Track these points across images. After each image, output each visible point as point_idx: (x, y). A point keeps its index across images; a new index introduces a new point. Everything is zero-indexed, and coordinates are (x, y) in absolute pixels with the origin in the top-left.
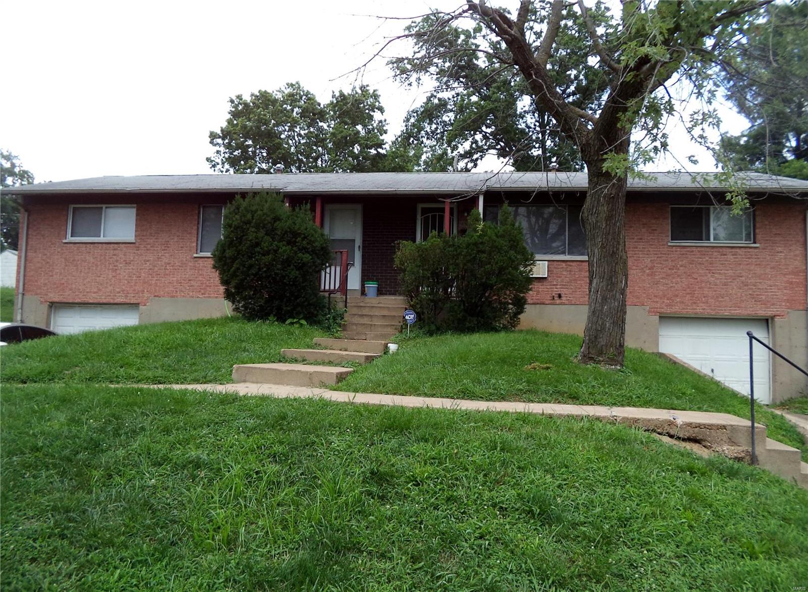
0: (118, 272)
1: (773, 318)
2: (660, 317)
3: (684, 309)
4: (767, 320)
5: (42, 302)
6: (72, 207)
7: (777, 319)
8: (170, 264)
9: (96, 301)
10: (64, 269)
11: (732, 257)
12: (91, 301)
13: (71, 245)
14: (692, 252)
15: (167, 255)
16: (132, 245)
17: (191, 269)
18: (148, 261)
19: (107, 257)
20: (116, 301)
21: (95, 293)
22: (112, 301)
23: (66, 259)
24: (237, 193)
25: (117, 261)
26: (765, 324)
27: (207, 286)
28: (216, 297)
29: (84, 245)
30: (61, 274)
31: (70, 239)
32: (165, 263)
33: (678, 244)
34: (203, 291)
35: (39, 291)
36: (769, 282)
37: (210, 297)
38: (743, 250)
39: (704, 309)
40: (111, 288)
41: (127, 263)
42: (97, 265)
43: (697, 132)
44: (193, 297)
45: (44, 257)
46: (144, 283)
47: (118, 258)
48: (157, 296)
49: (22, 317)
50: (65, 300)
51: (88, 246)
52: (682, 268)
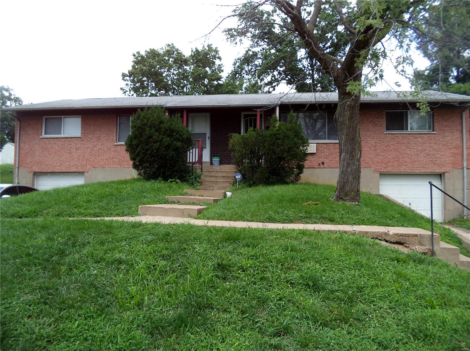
0: (72, 154)
1: (444, 173)
2: (380, 174)
3: (393, 169)
4: (441, 175)
5: (29, 172)
6: (44, 117)
7: (446, 174)
8: (101, 149)
9: (60, 171)
10: (41, 153)
11: (420, 139)
12: (57, 171)
13: (45, 139)
14: (398, 137)
15: (99, 144)
16: (79, 139)
17: (113, 152)
18: (89, 147)
19: (65, 146)
20: (71, 171)
21: (59, 166)
22: (69, 171)
23: (42, 148)
24: (138, 108)
25: (71, 148)
26: (439, 178)
27: (123, 161)
28: (128, 168)
29: (52, 139)
30: (39, 156)
31: (44, 136)
32: (99, 149)
33: (390, 133)
34: (120, 164)
35: (27, 166)
36: (442, 154)
37: (124, 168)
38: (426, 135)
39: (405, 169)
40: (68, 163)
41: (77, 149)
42: (60, 151)
43: (400, 68)
44: (114, 167)
45: (30, 147)
46: (87, 160)
47: (72, 146)
48: (95, 167)
49: (18, 181)
50: (42, 171)
51: (54, 139)
52: (392, 146)
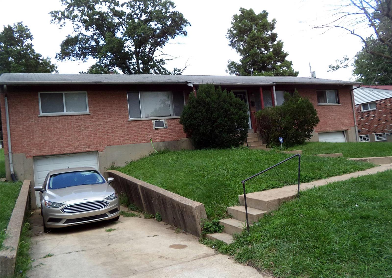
0: (81, 133)
1: (346, 131)
2: (319, 133)
3: (325, 129)
4: (343, 132)
5: (27, 157)
6: (39, 93)
7: (348, 131)
8: (114, 126)
9: (68, 152)
10: (42, 134)
11: (335, 109)
12: (65, 153)
13: (45, 118)
14: (324, 107)
15: (111, 120)
16: (88, 116)
17: (127, 128)
18: (100, 125)
19: (72, 125)
20: (82, 151)
21: (67, 147)
22: (80, 151)
23: (42, 128)
25: (79, 126)
27: (138, 137)
28: (144, 142)
29: (54, 118)
30: (39, 137)
31: (41, 114)
32: (111, 125)
33: (320, 105)
34: (136, 140)
35: (24, 150)
36: (345, 118)
37: (140, 143)
38: (337, 106)
39: (330, 129)
40: (78, 143)
41: (87, 127)
42: (66, 130)
44: (131, 143)
45: (25, 127)
46: (100, 138)
47: (80, 125)
48: (109, 145)
49: (14, 169)
50: (45, 154)
51: (57, 118)
52: (322, 114)
